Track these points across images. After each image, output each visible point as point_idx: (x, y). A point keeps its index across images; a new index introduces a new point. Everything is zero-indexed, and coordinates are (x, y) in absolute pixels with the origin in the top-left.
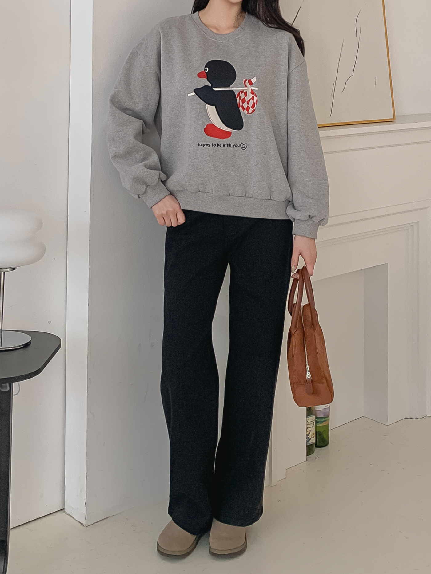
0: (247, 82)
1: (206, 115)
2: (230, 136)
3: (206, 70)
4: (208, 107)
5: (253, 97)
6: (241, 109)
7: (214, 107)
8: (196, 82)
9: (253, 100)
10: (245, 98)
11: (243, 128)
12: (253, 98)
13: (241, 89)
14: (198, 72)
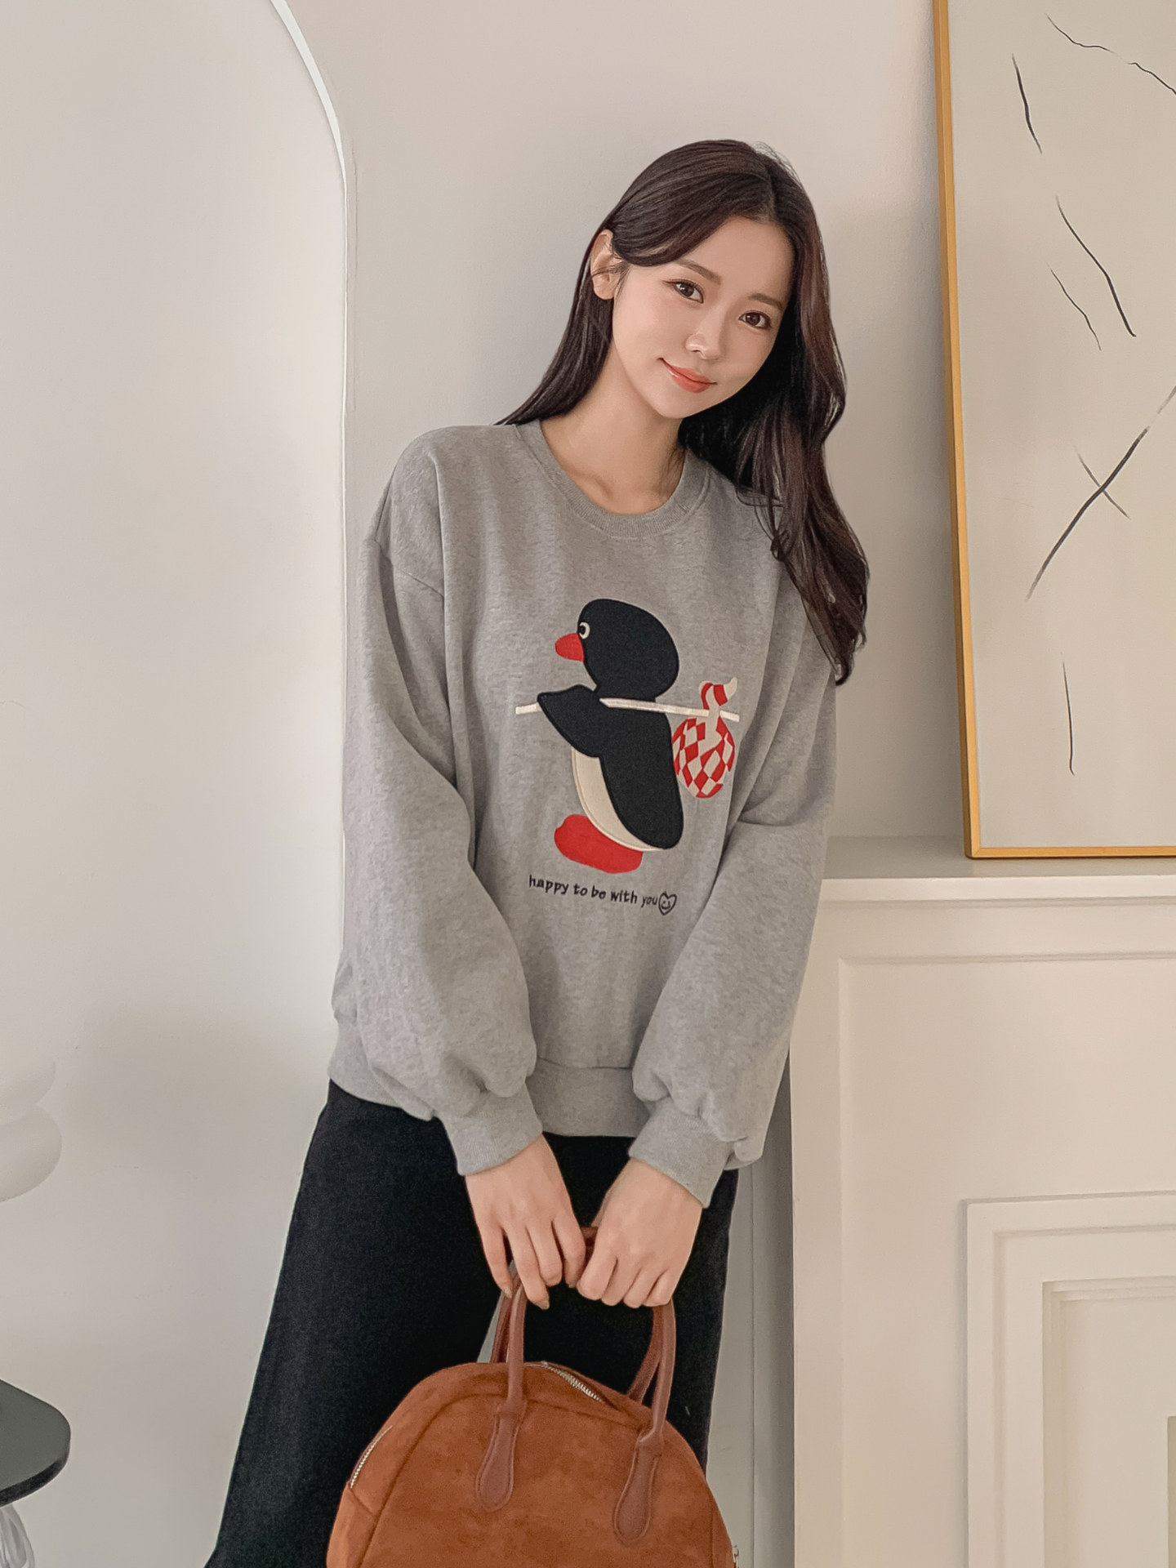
1: (567, 784)
3: (583, 633)
8: (548, 668)
11: (681, 842)
13: (689, 712)
14: (557, 636)
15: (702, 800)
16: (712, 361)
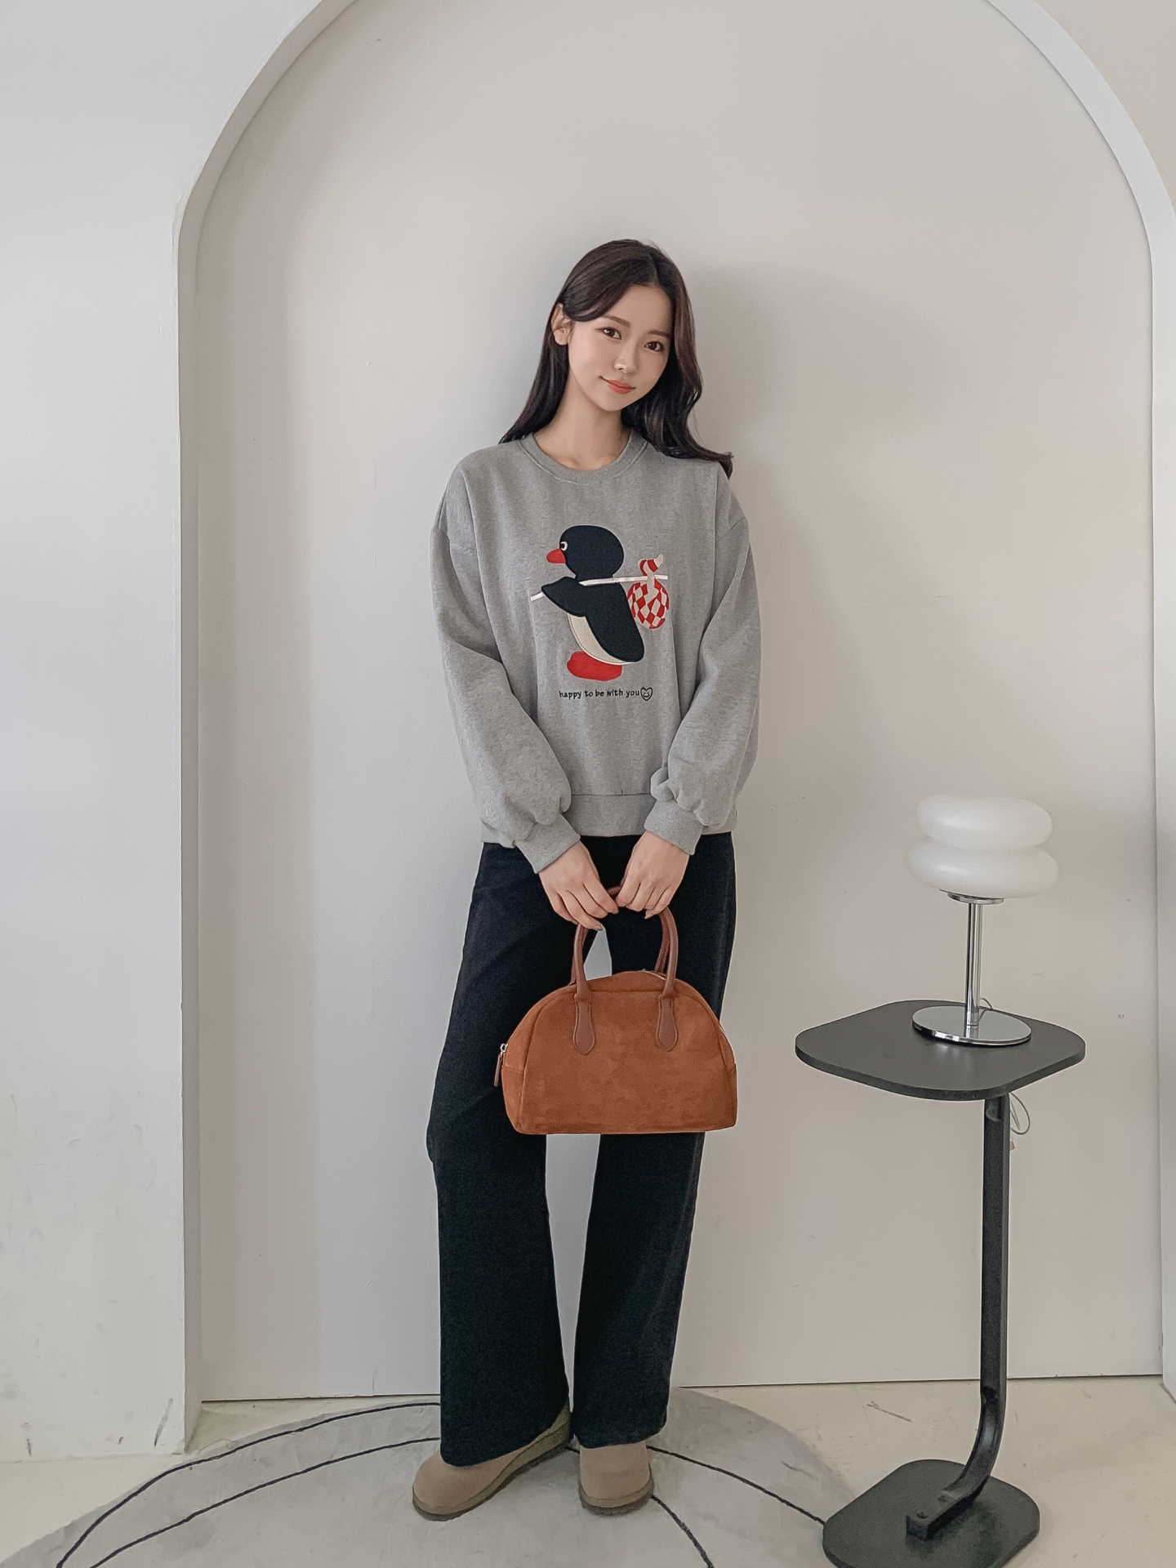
0: (646, 565)
1: (569, 635)
2: (619, 675)
3: (563, 547)
4: (573, 618)
5: (660, 594)
6: (637, 619)
7: (584, 618)
8: (545, 571)
9: (660, 601)
10: (643, 598)
11: (644, 656)
12: (659, 597)
13: (632, 579)
14: (547, 552)
15: (653, 631)
16: (631, 374)
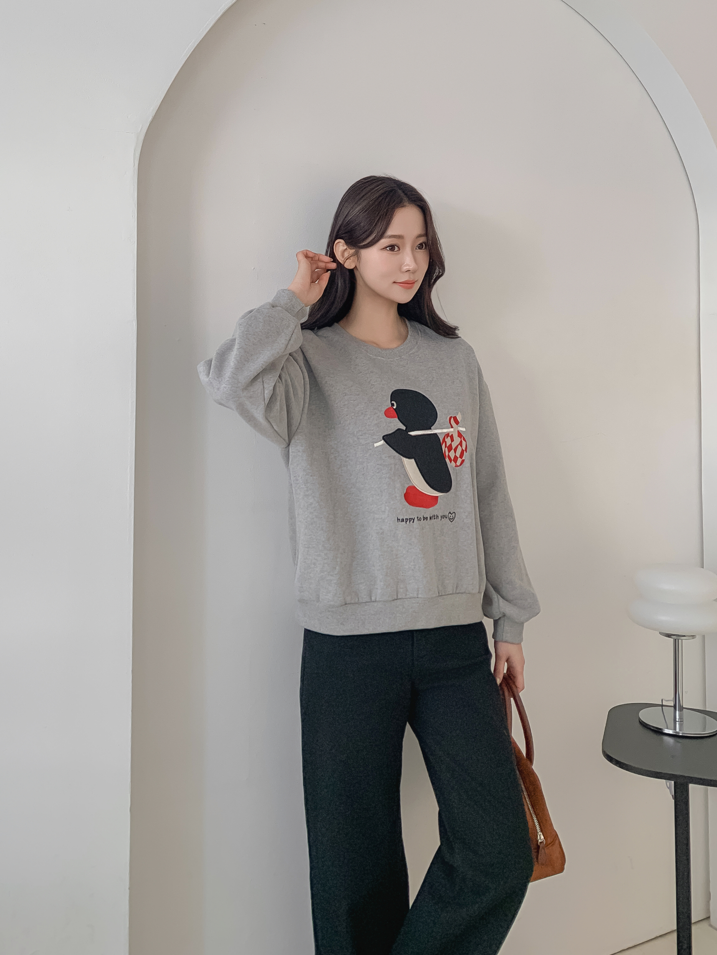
1: (404, 473)
2: (437, 503)
3: (394, 405)
11: (452, 488)
15: (457, 468)
16: (415, 272)
